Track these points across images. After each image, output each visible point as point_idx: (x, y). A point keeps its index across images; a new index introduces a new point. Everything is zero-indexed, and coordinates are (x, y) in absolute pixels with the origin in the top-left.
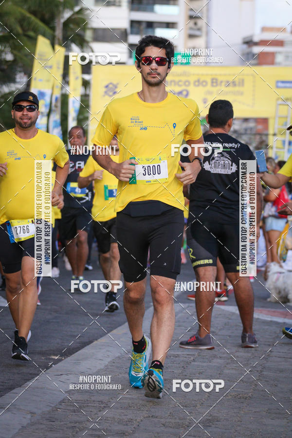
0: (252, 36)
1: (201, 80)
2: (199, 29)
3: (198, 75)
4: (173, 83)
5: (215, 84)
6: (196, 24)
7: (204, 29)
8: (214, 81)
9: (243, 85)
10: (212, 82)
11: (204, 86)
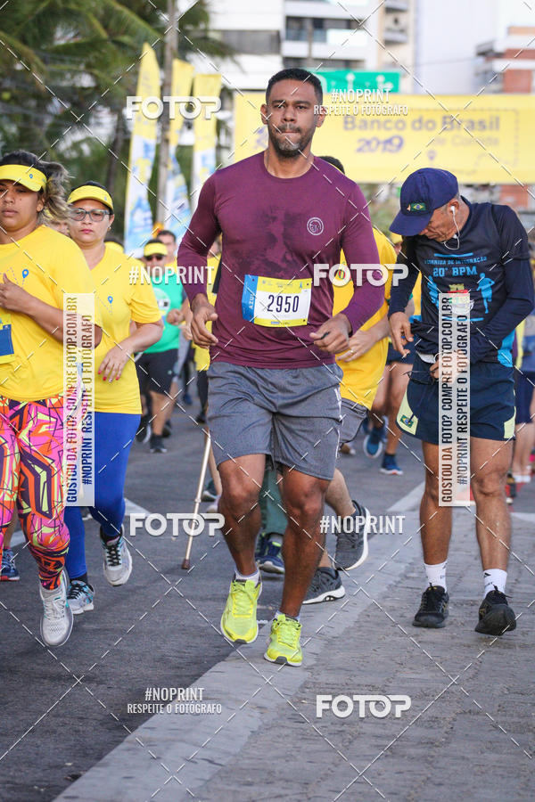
0: (492, 43)
1: (425, 119)
2: (402, 31)
3: (420, 110)
4: (376, 125)
5: (448, 126)
6: (396, 21)
7: (411, 31)
8: (448, 120)
9: (497, 127)
10: (445, 123)
11: (430, 130)
